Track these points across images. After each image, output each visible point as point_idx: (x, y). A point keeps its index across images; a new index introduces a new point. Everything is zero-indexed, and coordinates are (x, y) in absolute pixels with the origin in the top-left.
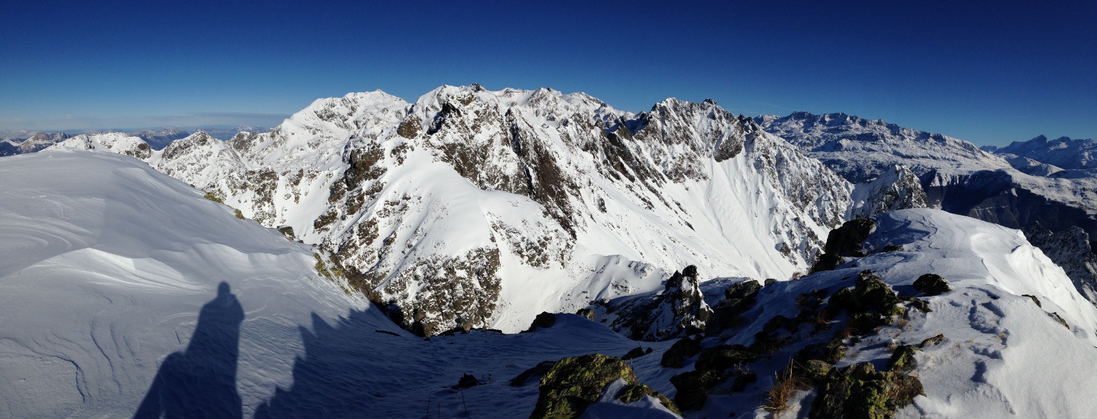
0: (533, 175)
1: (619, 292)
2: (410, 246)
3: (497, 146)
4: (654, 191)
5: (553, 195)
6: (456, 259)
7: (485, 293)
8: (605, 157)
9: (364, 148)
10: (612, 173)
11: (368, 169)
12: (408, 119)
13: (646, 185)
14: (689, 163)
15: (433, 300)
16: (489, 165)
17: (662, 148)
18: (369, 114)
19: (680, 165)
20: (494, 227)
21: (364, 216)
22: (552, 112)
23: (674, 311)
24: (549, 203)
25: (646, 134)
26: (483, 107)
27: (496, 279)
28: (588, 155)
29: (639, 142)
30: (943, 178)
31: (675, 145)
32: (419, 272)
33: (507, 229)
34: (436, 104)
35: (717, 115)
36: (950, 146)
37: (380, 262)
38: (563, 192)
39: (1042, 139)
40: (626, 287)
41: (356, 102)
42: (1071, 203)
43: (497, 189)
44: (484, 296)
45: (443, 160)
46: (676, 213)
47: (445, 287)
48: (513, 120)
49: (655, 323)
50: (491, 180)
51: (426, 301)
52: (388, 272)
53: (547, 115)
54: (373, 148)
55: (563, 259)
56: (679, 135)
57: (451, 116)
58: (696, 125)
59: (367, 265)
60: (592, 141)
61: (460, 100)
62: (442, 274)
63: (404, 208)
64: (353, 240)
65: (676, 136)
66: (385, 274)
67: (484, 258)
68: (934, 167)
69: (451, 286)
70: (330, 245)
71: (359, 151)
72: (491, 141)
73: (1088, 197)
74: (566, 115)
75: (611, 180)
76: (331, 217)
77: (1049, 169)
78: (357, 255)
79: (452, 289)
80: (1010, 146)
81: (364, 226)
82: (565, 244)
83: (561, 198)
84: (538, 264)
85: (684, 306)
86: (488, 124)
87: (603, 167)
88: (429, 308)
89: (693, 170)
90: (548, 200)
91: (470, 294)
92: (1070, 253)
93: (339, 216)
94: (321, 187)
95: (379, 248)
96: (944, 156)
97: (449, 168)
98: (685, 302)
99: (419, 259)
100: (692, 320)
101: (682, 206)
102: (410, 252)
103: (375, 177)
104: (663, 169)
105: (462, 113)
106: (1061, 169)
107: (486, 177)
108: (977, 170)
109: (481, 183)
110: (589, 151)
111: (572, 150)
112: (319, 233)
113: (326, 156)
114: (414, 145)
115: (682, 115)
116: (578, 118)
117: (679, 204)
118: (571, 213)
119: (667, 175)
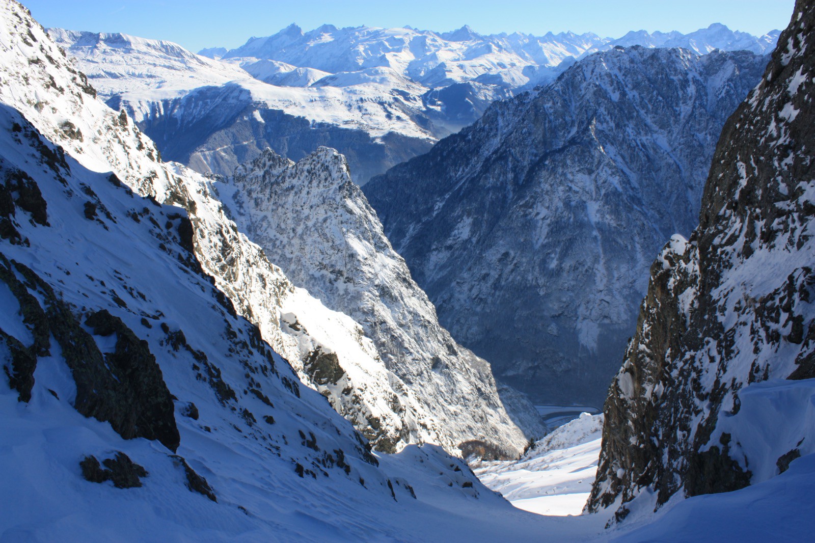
30: (135, 108)
36: (139, 52)
39: (293, 30)
42: (346, 122)
68: (116, 91)
73: (369, 112)
77: (309, 76)
80: (247, 44)
92: (322, 189)
96: (131, 70)
106: (328, 74)
108: (193, 88)
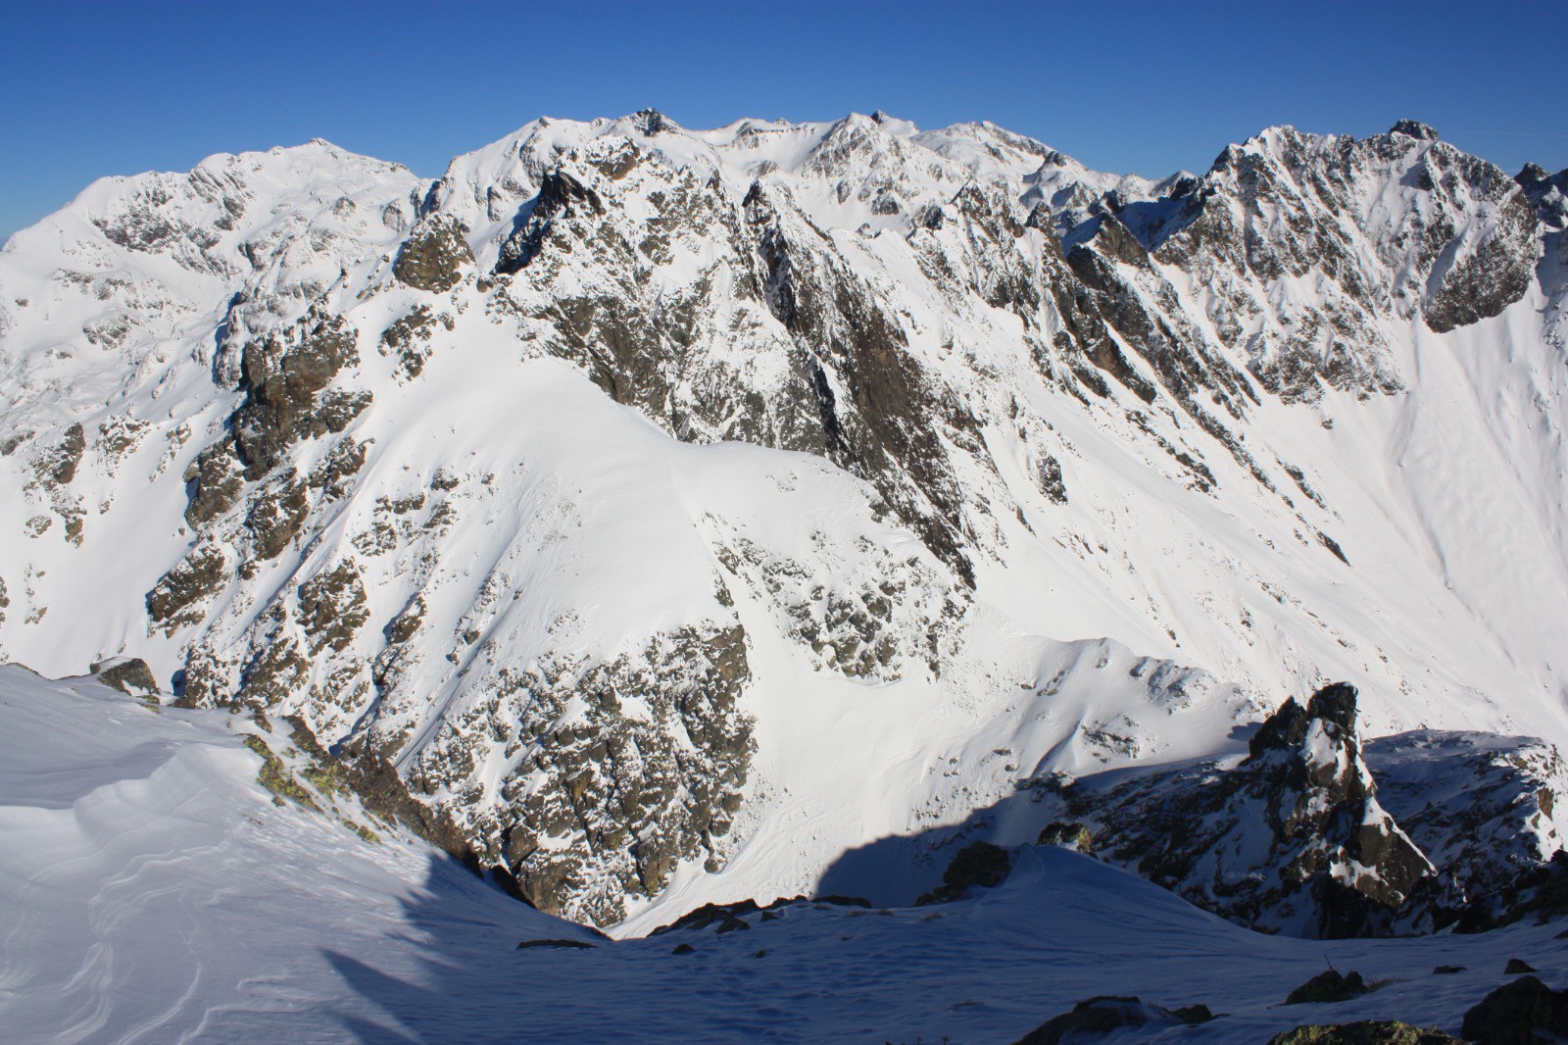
0: (838, 387)
1: (1104, 753)
2: (470, 637)
3: (723, 301)
4: (1218, 432)
5: (899, 447)
6: (618, 665)
7: (708, 763)
8: (1062, 325)
9: (286, 333)
10: (1083, 374)
11: (306, 400)
12: (425, 229)
13: (1193, 410)
14: (1338, 339)
15: (554, 795)
16: (700, 363)
17: (1248, 289)
18: (292, 219)
19: (1305, 345)
20: (728, 560)
21: (312, 559)
22: (889, 185)
23: (1277, 825)
24: (888, 473)
25: (1195, 244)
26: (676, 183)
27: (739, 720)
28: (1007, 318)
29: (1170, 272)
31: (1288, 279)
32: (508, 716)
33: (766, 562)
34: (520, 176)
35: (1436, 174)
37: (381, 698)
38: (931, 439)
40: (1127, 740)
41: (239, 185)
43: (728, 436)
44: (705, 772)
45: (555, 351)
46: (1290, 503)
47: (591, 753)
48: (768, 218)
49: (1210, 856)
50: (709, 407)
51: (536, 802)
52: (413, 725)
53: (874, 196)
54: (317, 331)
55: (933, 649)
56: (1302, 244)
57: (570, 214)
58: (1363, 212)
59: (342, 715)
60: (1018, 273)
61: (596, 164)
62: (577, 713)
63: (438, 515)
64: (285, 642)
65: (1294, 250)
66: (403, 734)
67: (701, 657)
69: (610, 749)
70: (212, 668)
71: (270, 346)
72: (703, 287)
74: (935, 195)
75: (1081, 398)
76: (200, 577)
78: (305, 689)
79: (611, 756)
81: (315, 592)
82: (941, 604)
83: (927, 456)
84: (865, 669)
85: (1310, 812)
86: (693, 234)
87: (1054, 356)
88: (544, 820)
89: (1349, 362)
90: (886, 466)
91: (664, 771)
93: (229, 566)
94: (152, 479)
95: (374, 655)
97: (574, 377)
98: (1313, 800)
99: (503, 673)
100: (1335, 858)
101: (1308, 481)
102: (475, 656)
103: (335, 426)
104: (1247, 357)
105: (605, 202)
107: (692, 400)
109: (677, 419)
110: (1010, 306)
111: (957, 304)
112: (169, 634)
113: (155, 368)
114: (453, 312)
115: (1314, 179)
116: (973, 203)
117: (1297, 475)
118: (957, 503)
119: (1261, 379)
